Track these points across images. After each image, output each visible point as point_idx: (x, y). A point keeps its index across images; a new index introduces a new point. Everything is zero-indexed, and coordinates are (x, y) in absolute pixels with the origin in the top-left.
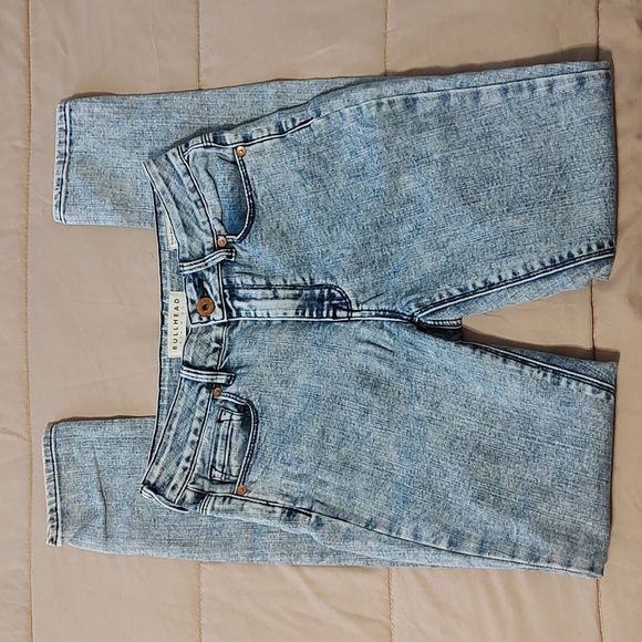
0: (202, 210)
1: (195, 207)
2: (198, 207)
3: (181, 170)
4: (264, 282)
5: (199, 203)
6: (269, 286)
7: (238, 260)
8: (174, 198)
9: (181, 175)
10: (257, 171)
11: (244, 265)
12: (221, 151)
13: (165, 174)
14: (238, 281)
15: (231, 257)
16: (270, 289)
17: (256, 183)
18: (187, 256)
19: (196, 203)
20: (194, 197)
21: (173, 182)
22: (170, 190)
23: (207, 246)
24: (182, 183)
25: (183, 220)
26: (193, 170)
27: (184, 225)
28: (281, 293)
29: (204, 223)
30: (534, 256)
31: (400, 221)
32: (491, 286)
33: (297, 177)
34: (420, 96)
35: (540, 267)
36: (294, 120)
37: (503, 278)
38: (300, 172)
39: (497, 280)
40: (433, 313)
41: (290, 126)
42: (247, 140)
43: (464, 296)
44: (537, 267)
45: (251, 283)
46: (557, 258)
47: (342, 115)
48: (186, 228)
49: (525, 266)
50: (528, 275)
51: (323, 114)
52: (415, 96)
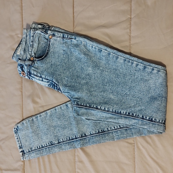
0: (31, 48)
1: (30, 46)
2: (31, 47)
3: (32, 35)
4: (40, 75)
5: (32, 46)
6: (41, 77)
7: (34, 66)
8: (26, 41)
9: (31, 36)
10: (53, 44)
11: (36, 68)
12: (45, 35)
13: (27, 34)
14: (32, 72)
15: (32, 64)
16: (41, 78)
17: (51, 48)
18: (21, 58)
19: (31, 45)
20: (31, 43)
21: (28, 37)
22: (26, 38)
23: (28, 58)
24: (30, 38)
25: (25, 48)
26: (35, 36)
27: (24, 49)
28: (44, 80)
29: (30, 52)
30: (112, 107)
31: (83, 79)
32: (97, 108)
33: (62, 52)
34: (103, 50)
35: (112, 111)
36: (68, 36)
37: (101, 108)
38: (64, 51)
39: (99, 108)
40: (80, 107)
41: (66, 37)
42: (54, 35)
43: (89, 107)
44: (111, 110)
45: (36, 74)
46: (117, 111)
47: (81, 42)
48: (25, 50)
49: (108, 108)
50: (108, 111)
51: (76, 39)
52: (102, 49)
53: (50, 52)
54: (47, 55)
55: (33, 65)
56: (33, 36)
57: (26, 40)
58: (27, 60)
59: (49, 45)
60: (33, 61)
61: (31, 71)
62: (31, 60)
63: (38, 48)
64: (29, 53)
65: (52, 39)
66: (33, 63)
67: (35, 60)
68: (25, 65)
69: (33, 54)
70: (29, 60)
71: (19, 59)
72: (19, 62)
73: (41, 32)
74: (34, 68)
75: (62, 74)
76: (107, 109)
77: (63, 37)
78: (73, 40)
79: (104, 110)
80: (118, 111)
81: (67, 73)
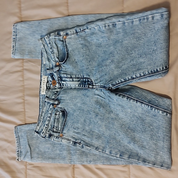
53: (70, 52)
54: (68, 56)
55: (61, 69)
56: (50, 43)
57: (45, 49)
58: (54, 67)
59: (66, 45)
60: (59, 66)
61: (61, 75)
62: (57, 66)
63: (58, 52)
64: (53, 59)
65: (67, 38)
66: (60, 67)
67: (61, 64)
68: (54, 72)
69: (57, 60)
70: (56, 66)
71: (48, 69)
72: (48, 72)
73: (54, 36)
74: (63, 71)
75: (89, 66)
76: (142, 74)
77: (77, 32)
78: (87, 30)
79: (141, 76)
80: (154, 71)
81: (94, 63)
